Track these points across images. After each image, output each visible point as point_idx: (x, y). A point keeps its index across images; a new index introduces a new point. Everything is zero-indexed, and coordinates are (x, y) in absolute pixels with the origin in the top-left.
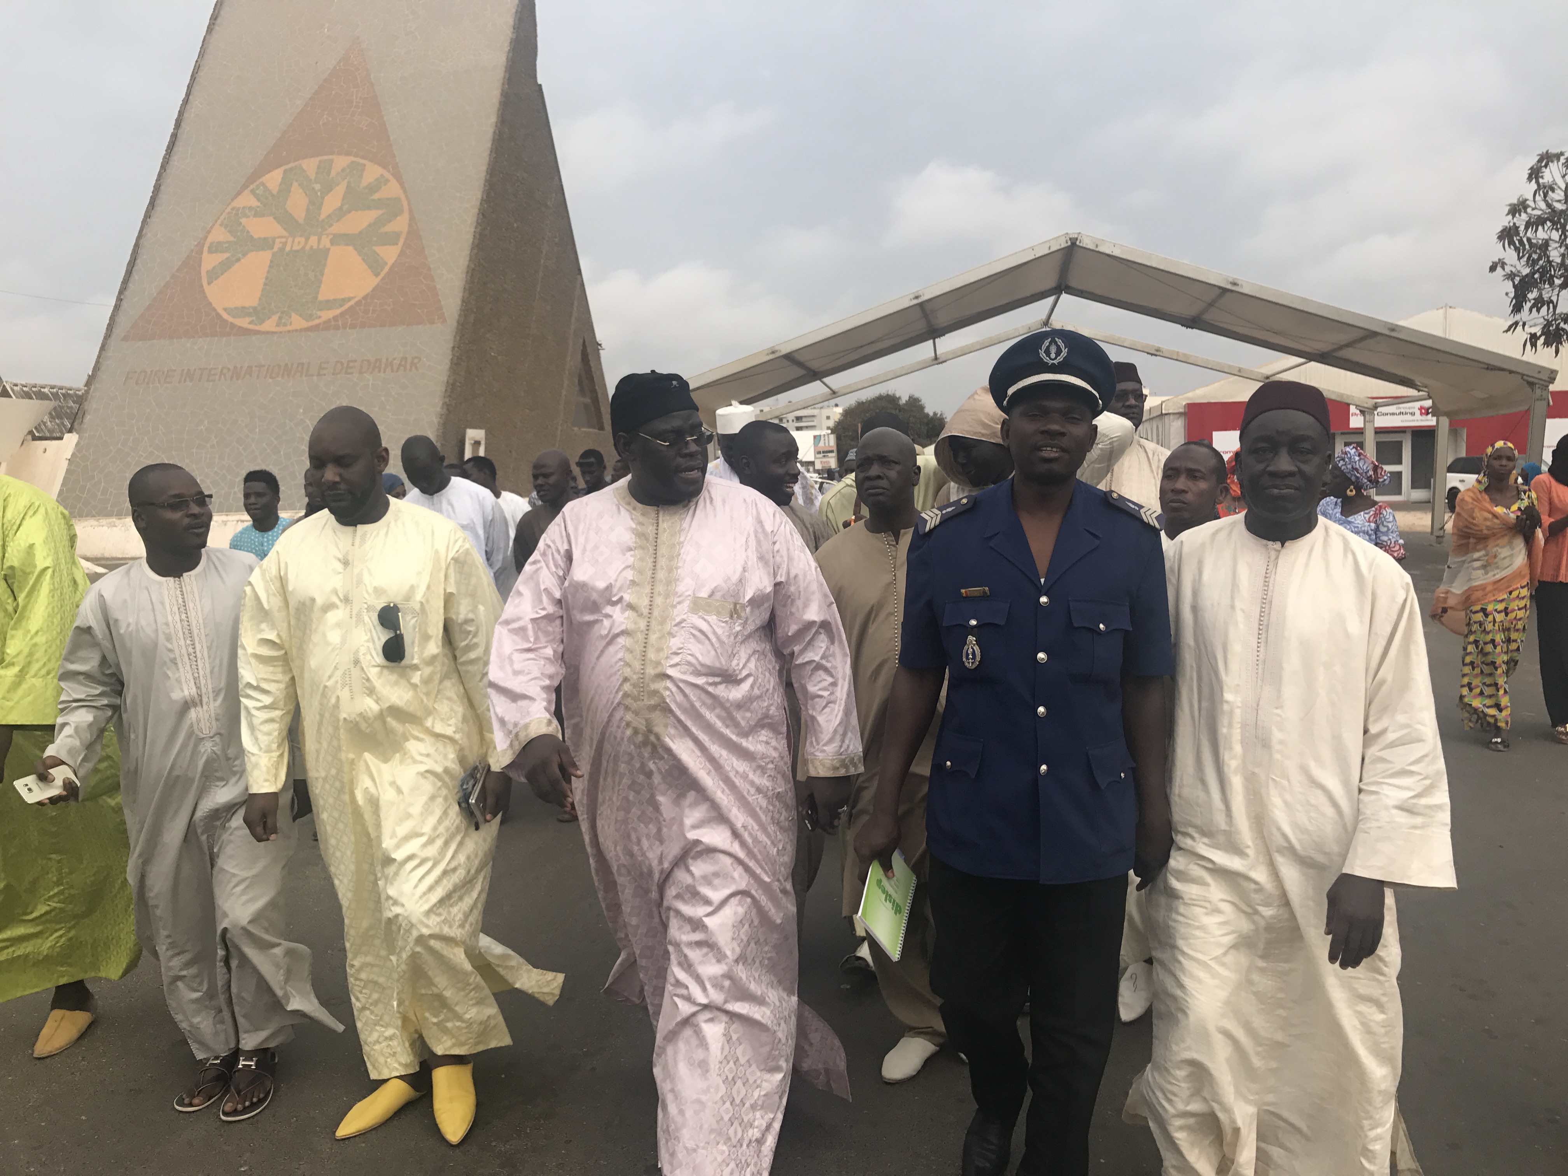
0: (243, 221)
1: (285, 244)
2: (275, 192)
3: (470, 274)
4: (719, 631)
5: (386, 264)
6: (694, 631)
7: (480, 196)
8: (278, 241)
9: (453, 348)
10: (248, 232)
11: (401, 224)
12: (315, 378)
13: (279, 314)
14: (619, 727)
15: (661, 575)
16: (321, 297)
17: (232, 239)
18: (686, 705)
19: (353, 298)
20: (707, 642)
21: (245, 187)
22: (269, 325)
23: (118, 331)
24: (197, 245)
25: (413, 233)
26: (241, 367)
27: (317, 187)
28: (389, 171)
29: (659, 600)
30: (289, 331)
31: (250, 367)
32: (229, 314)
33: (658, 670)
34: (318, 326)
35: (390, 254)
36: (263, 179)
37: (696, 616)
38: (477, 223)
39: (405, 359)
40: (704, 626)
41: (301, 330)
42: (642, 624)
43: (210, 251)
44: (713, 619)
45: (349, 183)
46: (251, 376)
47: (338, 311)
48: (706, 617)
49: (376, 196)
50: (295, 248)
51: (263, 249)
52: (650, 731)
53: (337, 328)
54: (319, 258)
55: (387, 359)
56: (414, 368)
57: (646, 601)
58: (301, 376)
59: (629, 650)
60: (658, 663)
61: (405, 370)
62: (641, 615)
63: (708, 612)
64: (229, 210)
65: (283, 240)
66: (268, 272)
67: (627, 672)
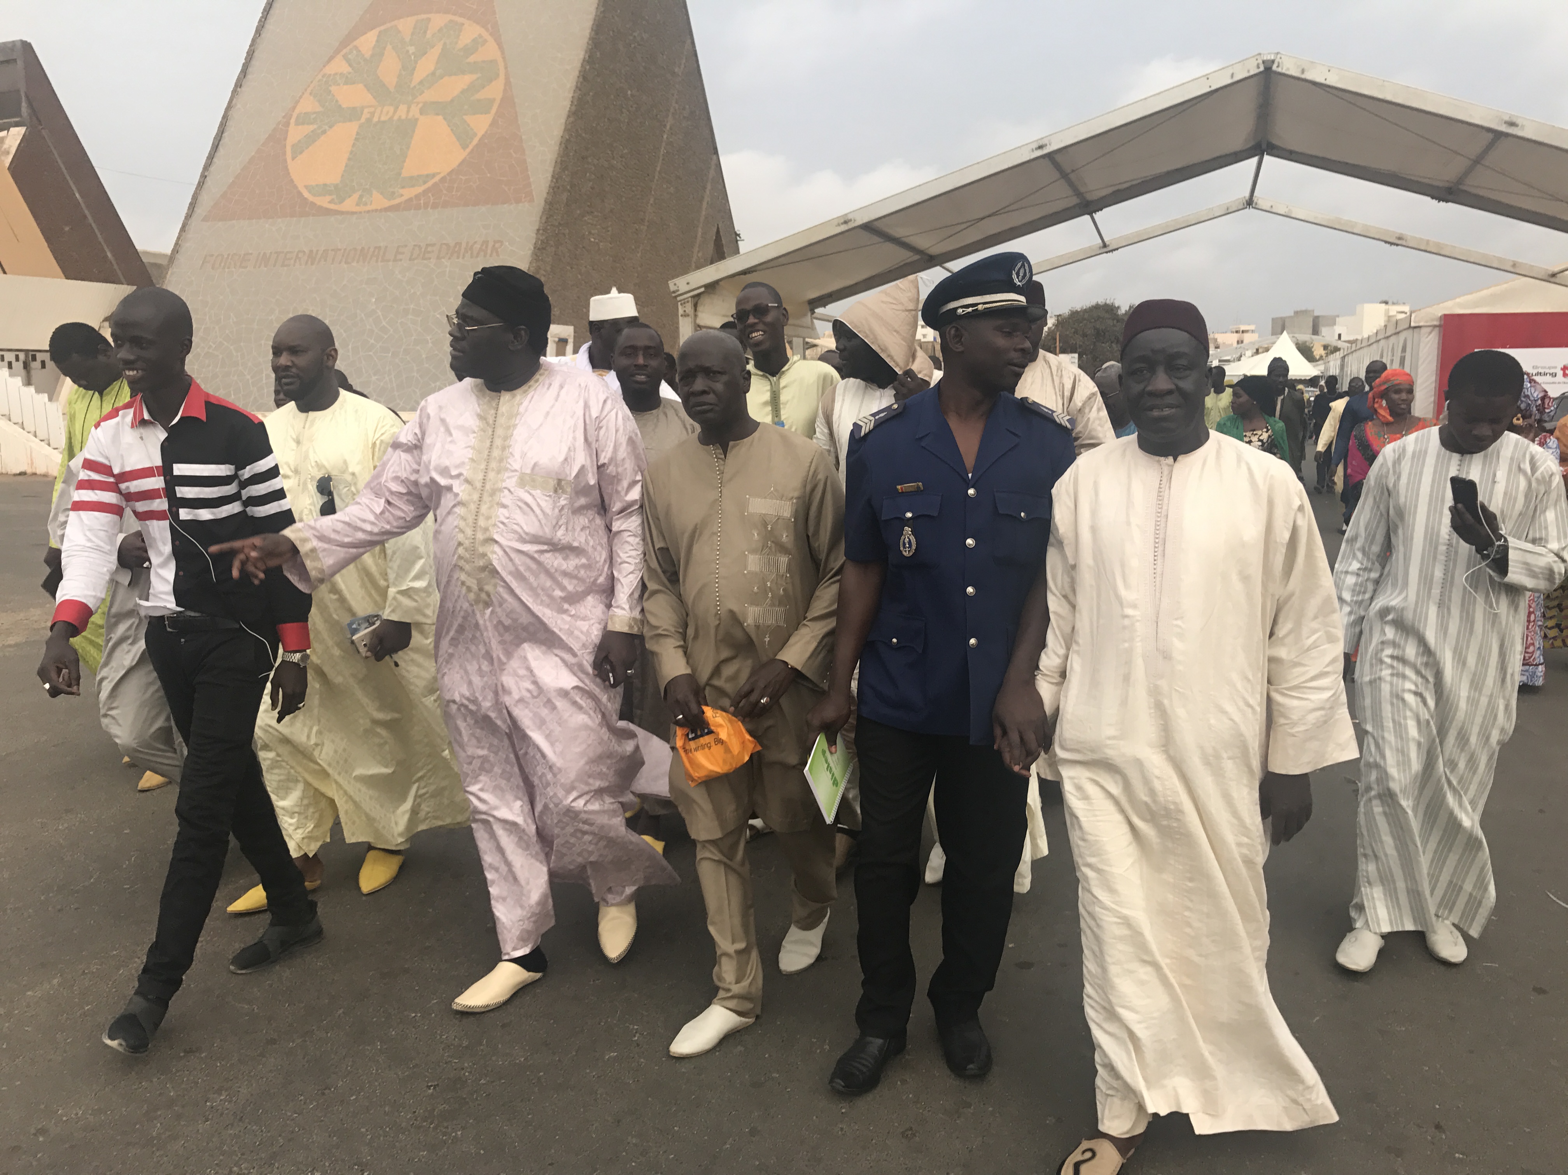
0: (333, 88)
1: (373, 114)
2: (367, 56)
3: (563, 145)
4: (543, 504)
5: (475, 135)
6: (520, 504)
7: (581, 56)
8: (366, 111)
9: (538, 230)
10: (337, 101)
11: (495, 91)
12: (391, 263)
13: (360, 193)
14: (456, 586)
15: (496, 453)
16: (405, 173)
17: (321, 109)
18: (512, 569)
19: (439, 173)
20: (531, 513)
21: (337, 51)
22: (349, 205)
23: (199, 211)
24: (284, 117)
25: (508, 101)
26: (317, 251)
27: (412, 49)
28: (487, 30)
29: (491, 475)
30: (368, 212)
31: (326, 251)
32: (310, 192)
33: (487, 535)
34: (398, 205)
35: (480, 124)
36: (356, 43)
37: (522, 490)
38: (577, 87)
39: (486, 242)
40: (529, 499)
41: (381, 210)
42: (476, 497)
43: (297, 123)
44: (537, 493)
45: (445, 44)
46: (325, 260)
47: (420, 189)
48: (532, 492)
49: (472, 59)
50: (383, 119)
51: (350, 120)
52: (481, 589)
53: (418, 207)
54: (406, 128)
55: (468, 243)
56: (494, 254)
57: (480, 476)
58: (377, 261)
59: (464, 519)
60: (486, 530)
61: (485, 256)
62: (475, 489)
63: (535, 487)
64: (320, 77)
65: (372, 110)
66: (354, 145)
67: (460, 537)
